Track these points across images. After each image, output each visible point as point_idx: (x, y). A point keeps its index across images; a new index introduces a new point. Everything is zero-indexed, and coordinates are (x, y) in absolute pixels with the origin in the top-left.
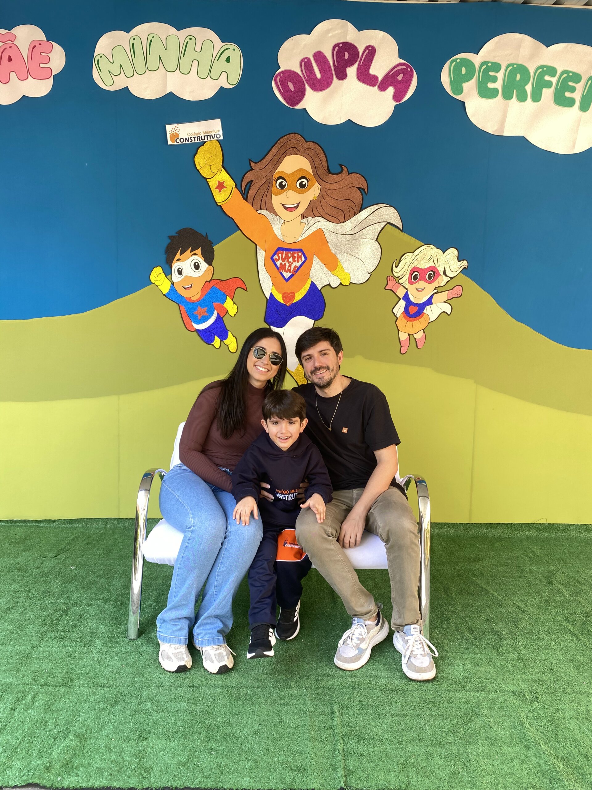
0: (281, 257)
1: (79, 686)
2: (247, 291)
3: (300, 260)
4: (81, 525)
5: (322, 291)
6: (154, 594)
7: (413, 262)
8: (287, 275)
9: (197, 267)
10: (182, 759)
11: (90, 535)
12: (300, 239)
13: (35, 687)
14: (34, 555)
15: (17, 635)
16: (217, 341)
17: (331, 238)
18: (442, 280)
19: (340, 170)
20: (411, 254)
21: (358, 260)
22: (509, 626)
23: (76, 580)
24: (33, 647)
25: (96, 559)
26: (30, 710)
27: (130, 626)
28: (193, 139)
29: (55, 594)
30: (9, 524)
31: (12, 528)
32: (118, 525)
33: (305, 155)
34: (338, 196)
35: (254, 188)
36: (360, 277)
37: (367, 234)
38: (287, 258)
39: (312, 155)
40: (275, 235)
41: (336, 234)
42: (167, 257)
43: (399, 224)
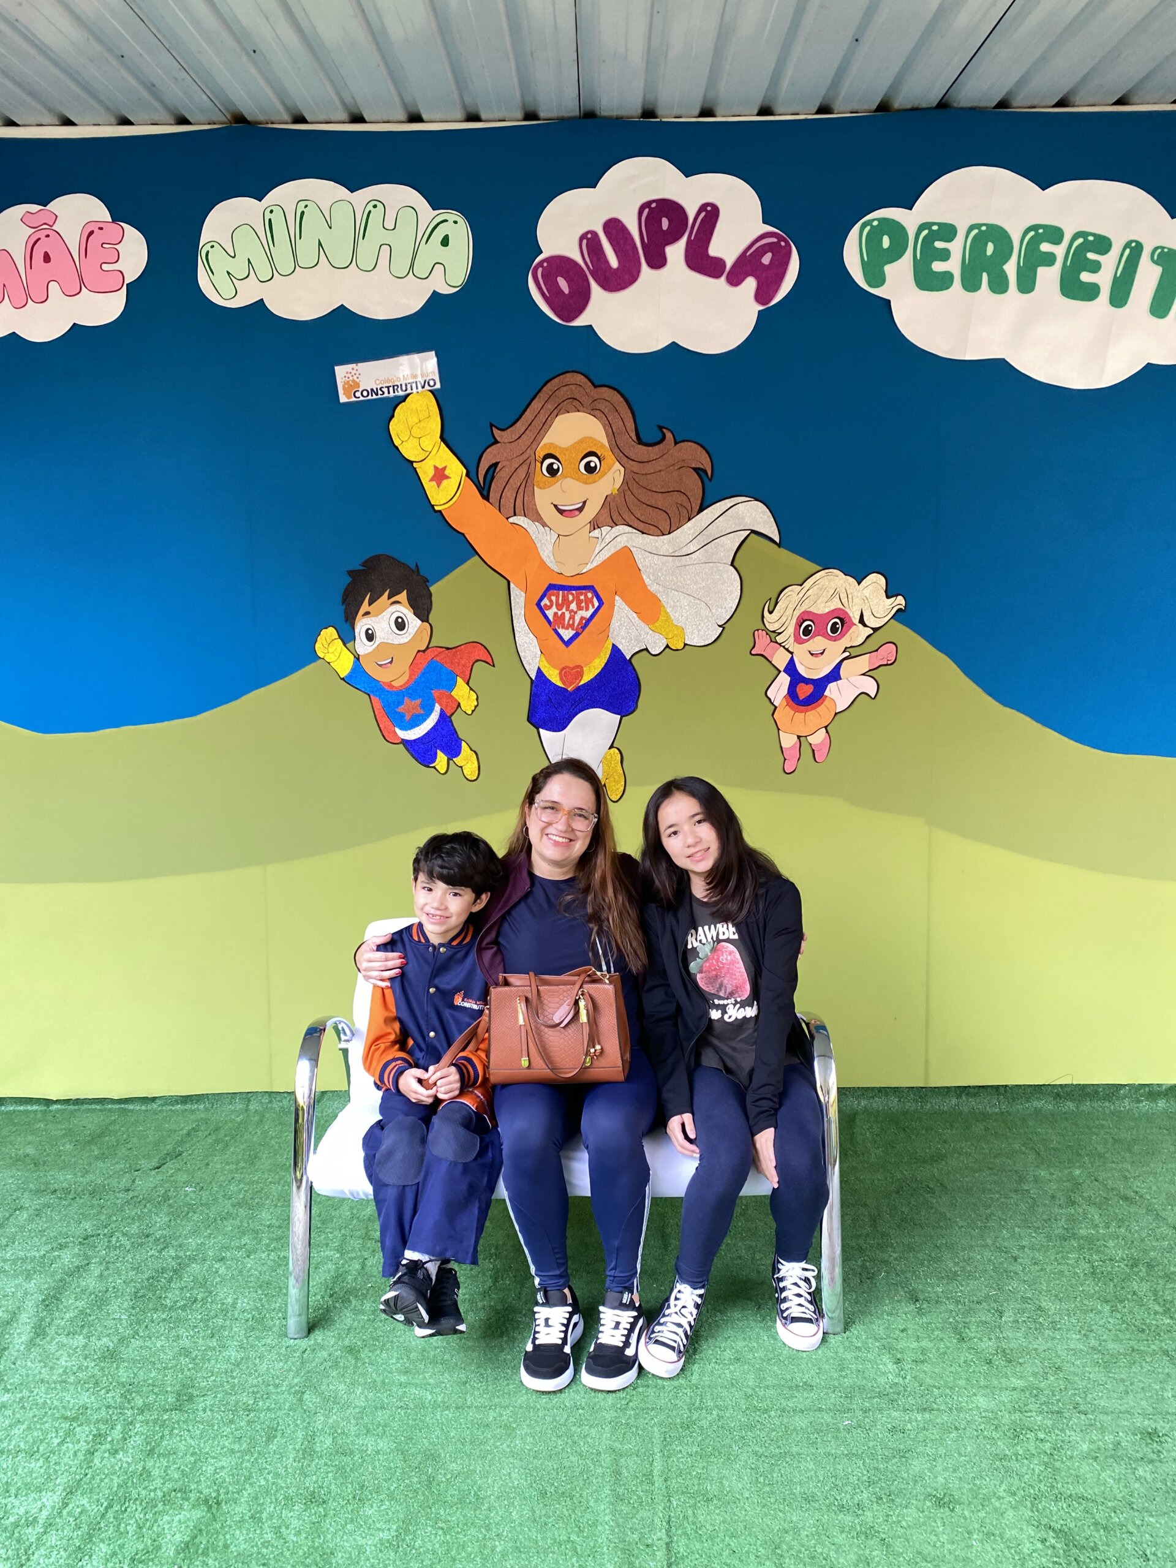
0: (554, 601)
1: (204, 1410)
2: (494, 666)
3: (590, 606)
4: (202, 1106)
5: (633, 661)
6: (335, 1237)
7: (801, 602)
8: (566, 634)
9: (400, 625)
10: (385, 1535)
11: (220, 1125)
12: (589, 567)
13: (129, 1413)
14: (117, 1166)
15: (92, 1317)
16: (441, 759)
17: (646, 563)
18: (857, 635)
19: (660, 437)
20: (797, 588)
21: (698, 602)
22: (986, 1287)
23: (194, 1212)
24: (122, 1340)
25: (230, 1171)
26: (121, 1453)
27: (290, 1307)
28: (385, 390)
29: (159, 1240)
30: (72, 1107)
31: (78, 1114)
32: (269, 1105)
33: (593, 411)
34: (656, 486)
35: (501, 475)
36: (702, 633)
37: (713, 554)
38: (566, 603)
39: (606, 411)
40: (543, 560)
41: (656, 557)
42: (346, 609)
43: (773, 532)
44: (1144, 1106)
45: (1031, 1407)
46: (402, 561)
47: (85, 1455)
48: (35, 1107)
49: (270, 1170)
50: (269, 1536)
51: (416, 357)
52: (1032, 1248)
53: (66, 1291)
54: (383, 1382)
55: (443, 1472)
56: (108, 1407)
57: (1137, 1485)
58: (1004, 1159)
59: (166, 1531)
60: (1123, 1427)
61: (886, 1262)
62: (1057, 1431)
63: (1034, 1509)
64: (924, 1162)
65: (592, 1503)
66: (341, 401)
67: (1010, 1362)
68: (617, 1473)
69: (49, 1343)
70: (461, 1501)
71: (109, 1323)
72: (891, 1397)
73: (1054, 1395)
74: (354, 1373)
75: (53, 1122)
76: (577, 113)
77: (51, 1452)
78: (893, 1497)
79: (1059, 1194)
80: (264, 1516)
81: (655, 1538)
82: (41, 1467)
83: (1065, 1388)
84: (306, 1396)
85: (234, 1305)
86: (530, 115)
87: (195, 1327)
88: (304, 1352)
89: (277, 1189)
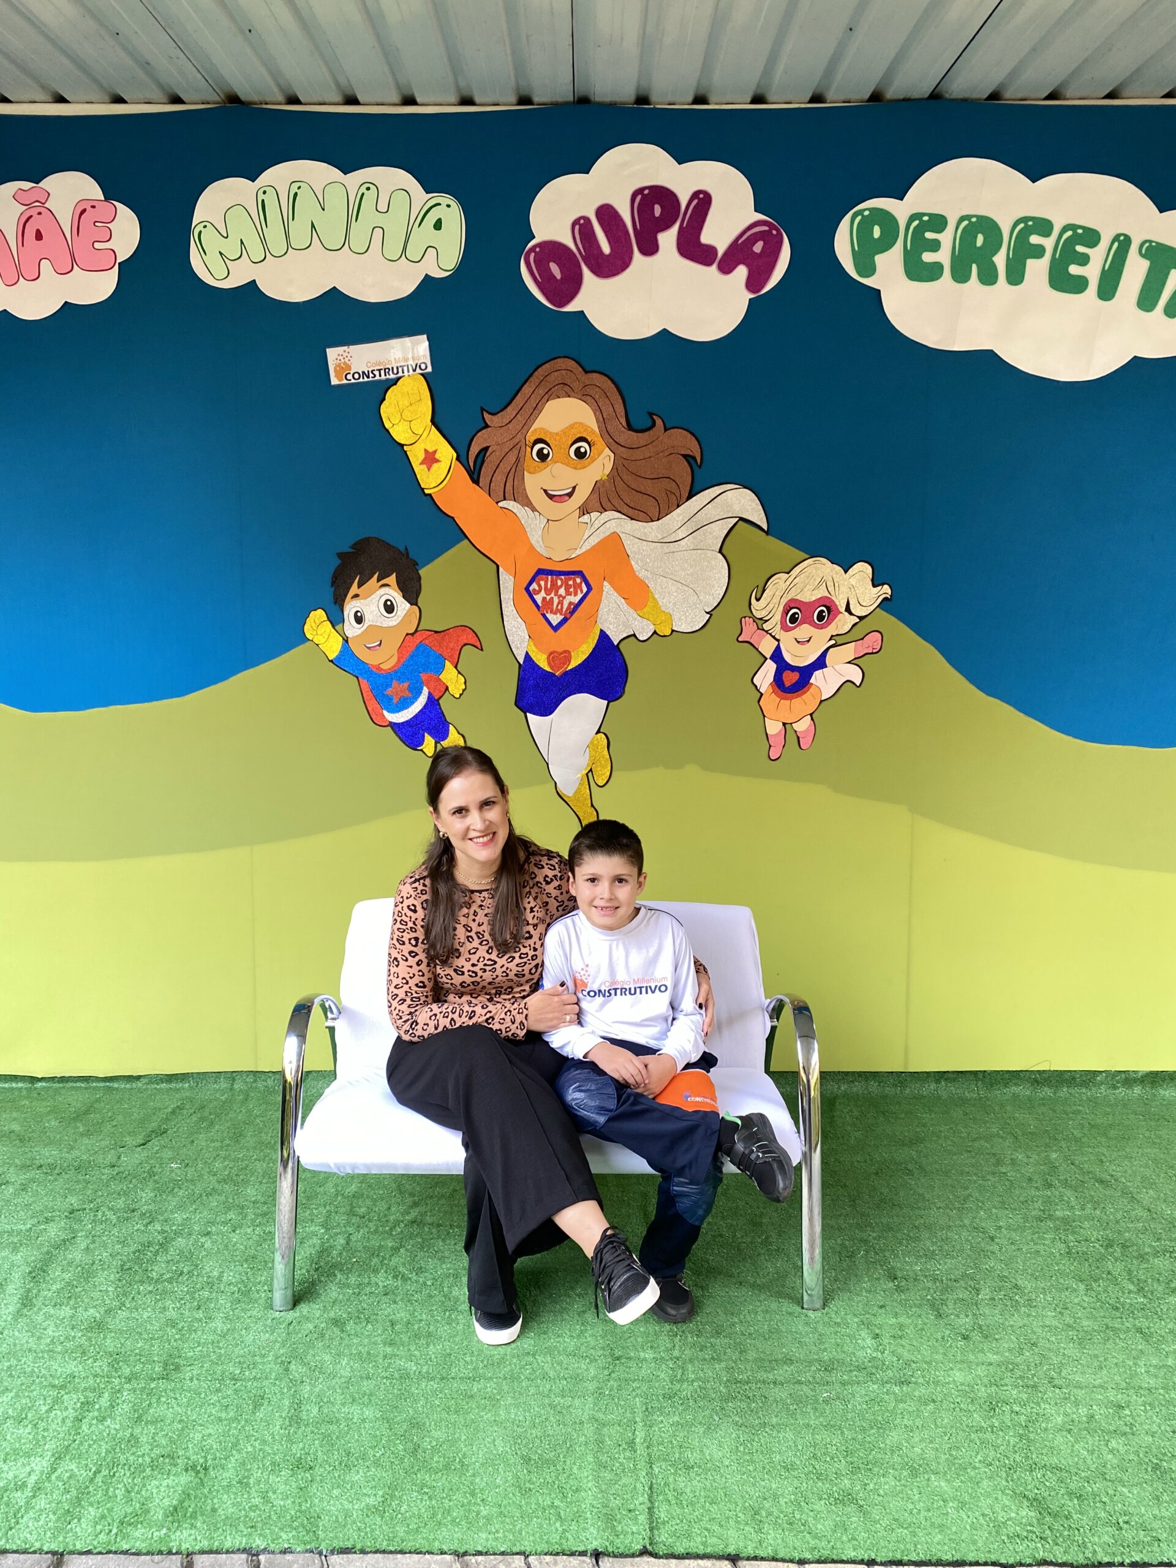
0: (543, 586)
1: (191, 1380)
2: (482, 650)
3: (579, 591)
4: (187, 1085)
5: (621, 646)
6: (320, 1213)
7: (788, 590)
8: (555, 619)
9: (389, 608)
10: (371, 1501)
11: (205, 1103)
12: (579, 552)
13: (116, 1381)
14: (103, 1142)
15: (79, 1289)
16: (429, 743)
17: (635, 549)
18: (843, 623)
19: (649, 424)
20: (784, 576)
21: (686, 588)
22: (964, 1265)
23: (180, 1188)
24: (108, 1311)
25: (216, 1149)
26: (109, 1420)
27: (275, 1281)
28: (377, 373)
29: (145, 1214)
30: (57, 1085)
31: (63, 1091)
32: (254, 1085)
33: (584, 397)
34: (645, 472)
35: (491, 460)
36: (689, 620)
37: (701, 541)
38: (555, 588)
39: (597, 397)
40: (532, 545)
41: (645, 543)
42: (335, 590)
43: (761, 520)
44: (1120, 1093)
45: (1007, 1381)
46: (391, 543)
47: (73, 1422)
48: (20, 1085)
49: (255, 1148)
50: (257, 1501)
51: (407, 341)
52: (1009, 1228)
53: (53, 1263)
54: (369, 1353)
55: (428, 1440)
56: (96, 1376)
57: (1110, 1456)
58: (982, 1142)
59: (155, 1495)
60: (1096, 1400)
61: (866, 1242)
62: (1032, 1405)
63: (1009, 1479)
64: (904, 1145)
65: (575, 1470)
66: (333, 383)
67: (986, 1337)
68: (600, 1442)
69: (36, 1314)
70: (447, 1467)
71: (96, 1295)
72: (869, 1370)
73: (1029, 1370)
74: (340, 1344)
75: (38, 1100)
76: (571, 99)
77: (39, 1419)
78: (870, 1466)
79: (1035, 1178)
80: (251, 1481)
81: (637, 1503)
82: (29, 1433)
83: (1041, 1364)
84: (292, 1367)
85: (220, 1278)
86: (524, 100)
87: (182, 1299)
88: (290, 1324)
89: (262, 1166)
